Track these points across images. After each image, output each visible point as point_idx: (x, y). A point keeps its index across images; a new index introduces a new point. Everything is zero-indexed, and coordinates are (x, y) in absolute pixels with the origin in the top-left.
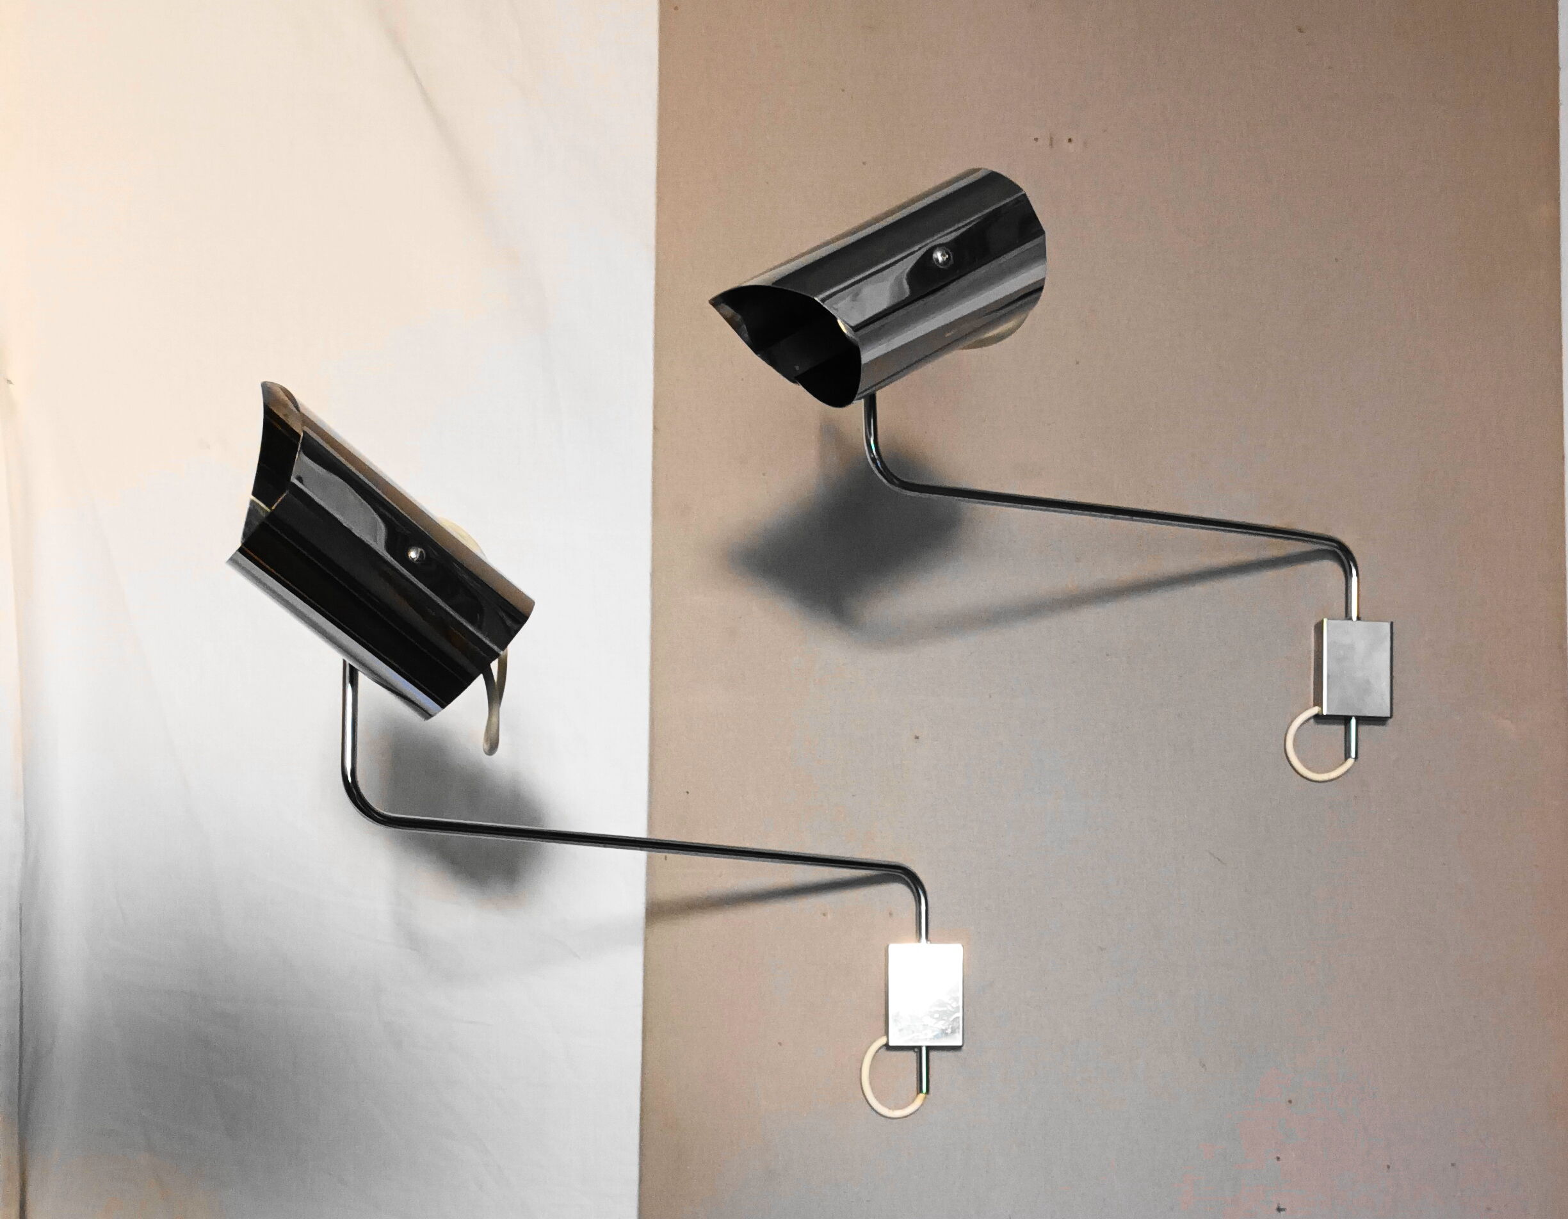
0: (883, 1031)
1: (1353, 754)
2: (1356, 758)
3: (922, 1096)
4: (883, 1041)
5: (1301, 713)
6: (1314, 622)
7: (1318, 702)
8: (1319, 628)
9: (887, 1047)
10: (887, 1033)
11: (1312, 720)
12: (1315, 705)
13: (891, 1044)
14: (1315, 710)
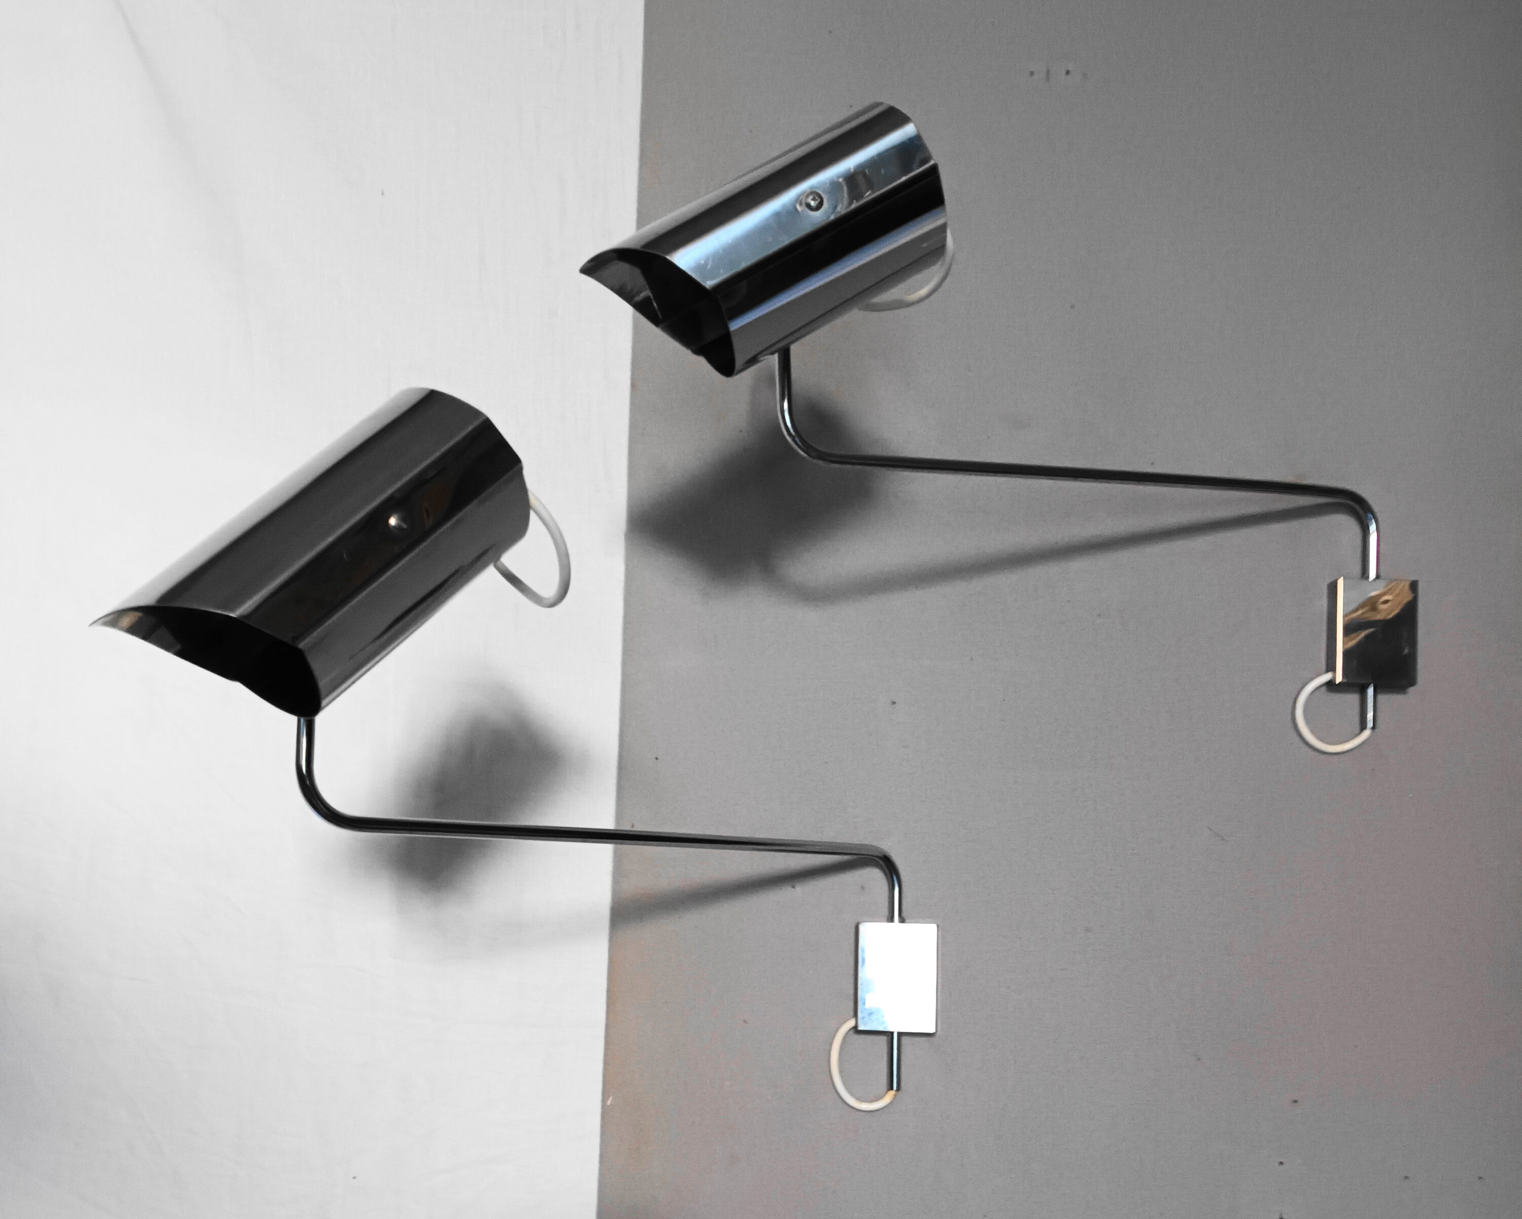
0: (852, 1013)
1: (1370, 724)
2: (1374, 728)
3: (892, 1093)
4: (851, 1023)
5: (1312, 679)
6: (1328, 581)
7: (1331, 667)
8: (1333, 588)
9: (855, 1030)
10: (856, 1015)
11: (1324, 689)
12: (1327, 671)
13: (861, 1028)
14: (1327, 677)
